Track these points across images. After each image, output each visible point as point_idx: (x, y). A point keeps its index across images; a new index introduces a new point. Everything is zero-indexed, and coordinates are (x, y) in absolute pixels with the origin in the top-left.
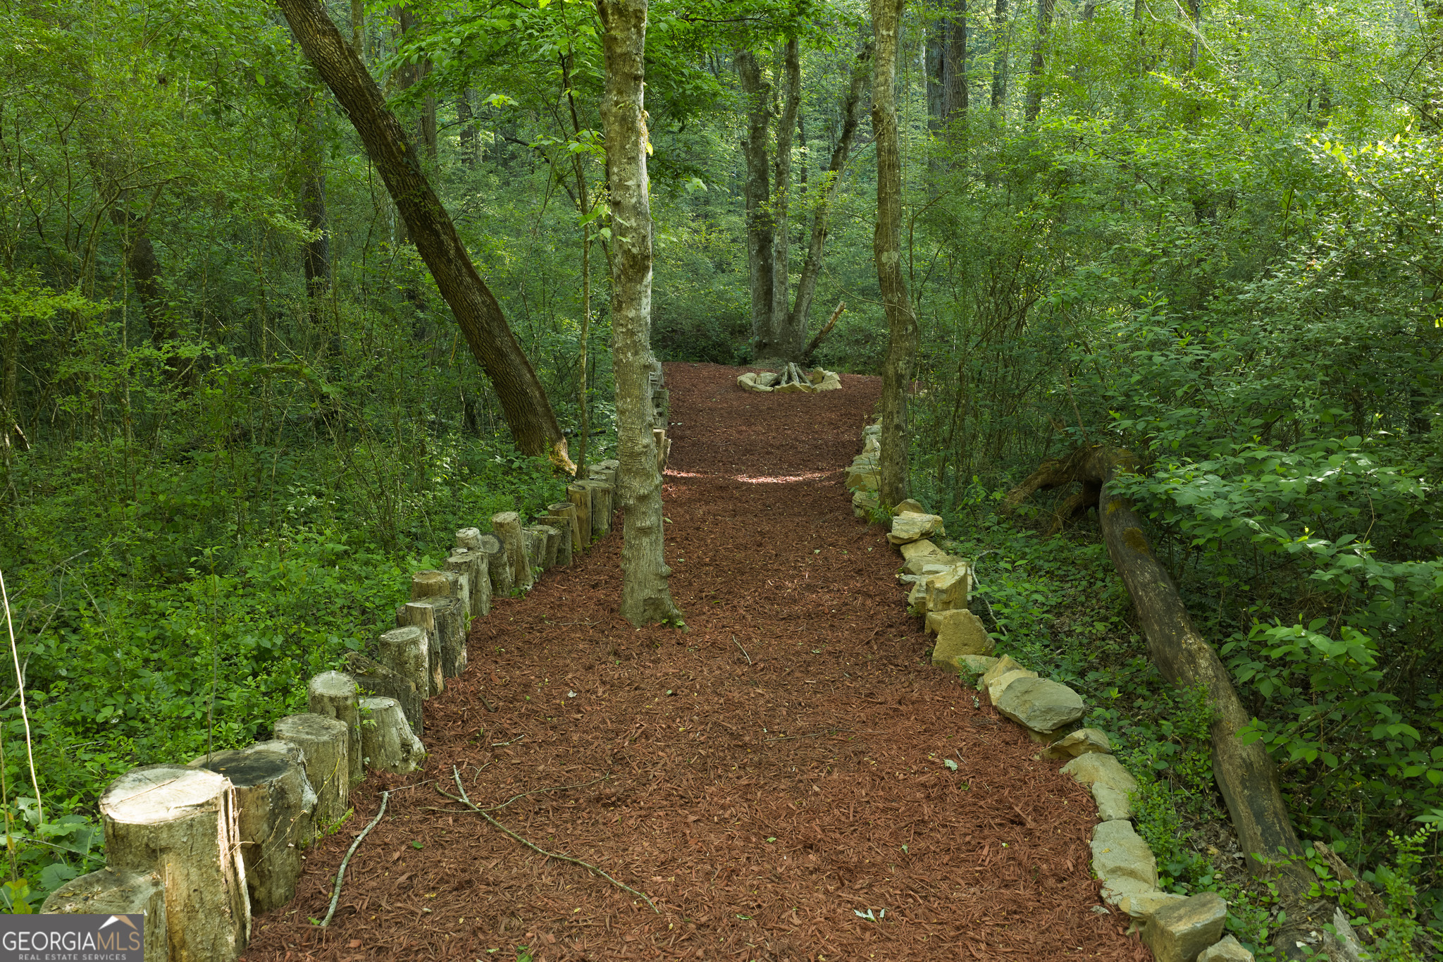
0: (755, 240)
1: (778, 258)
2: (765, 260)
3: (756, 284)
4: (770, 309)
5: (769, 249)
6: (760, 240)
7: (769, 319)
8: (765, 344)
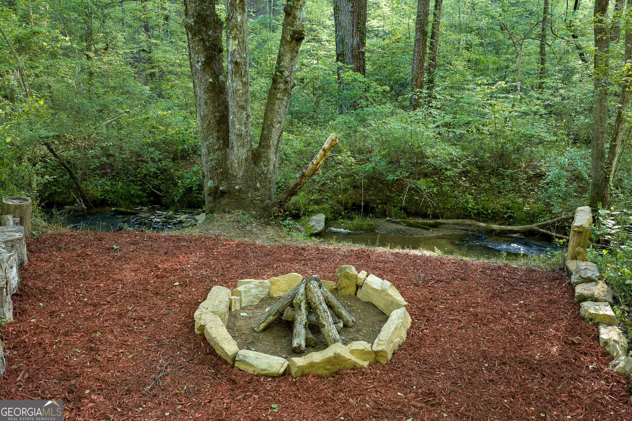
0: (200, 48)
1: (235, 73)
2: (216, 76)
3: (204, 110)
4: (226, 143)
5: (220, 61)
6: (206, 49)
7: (225, 157)
8: (223, 193)
